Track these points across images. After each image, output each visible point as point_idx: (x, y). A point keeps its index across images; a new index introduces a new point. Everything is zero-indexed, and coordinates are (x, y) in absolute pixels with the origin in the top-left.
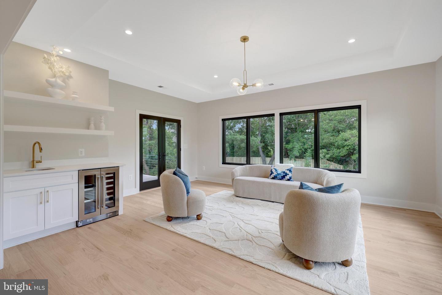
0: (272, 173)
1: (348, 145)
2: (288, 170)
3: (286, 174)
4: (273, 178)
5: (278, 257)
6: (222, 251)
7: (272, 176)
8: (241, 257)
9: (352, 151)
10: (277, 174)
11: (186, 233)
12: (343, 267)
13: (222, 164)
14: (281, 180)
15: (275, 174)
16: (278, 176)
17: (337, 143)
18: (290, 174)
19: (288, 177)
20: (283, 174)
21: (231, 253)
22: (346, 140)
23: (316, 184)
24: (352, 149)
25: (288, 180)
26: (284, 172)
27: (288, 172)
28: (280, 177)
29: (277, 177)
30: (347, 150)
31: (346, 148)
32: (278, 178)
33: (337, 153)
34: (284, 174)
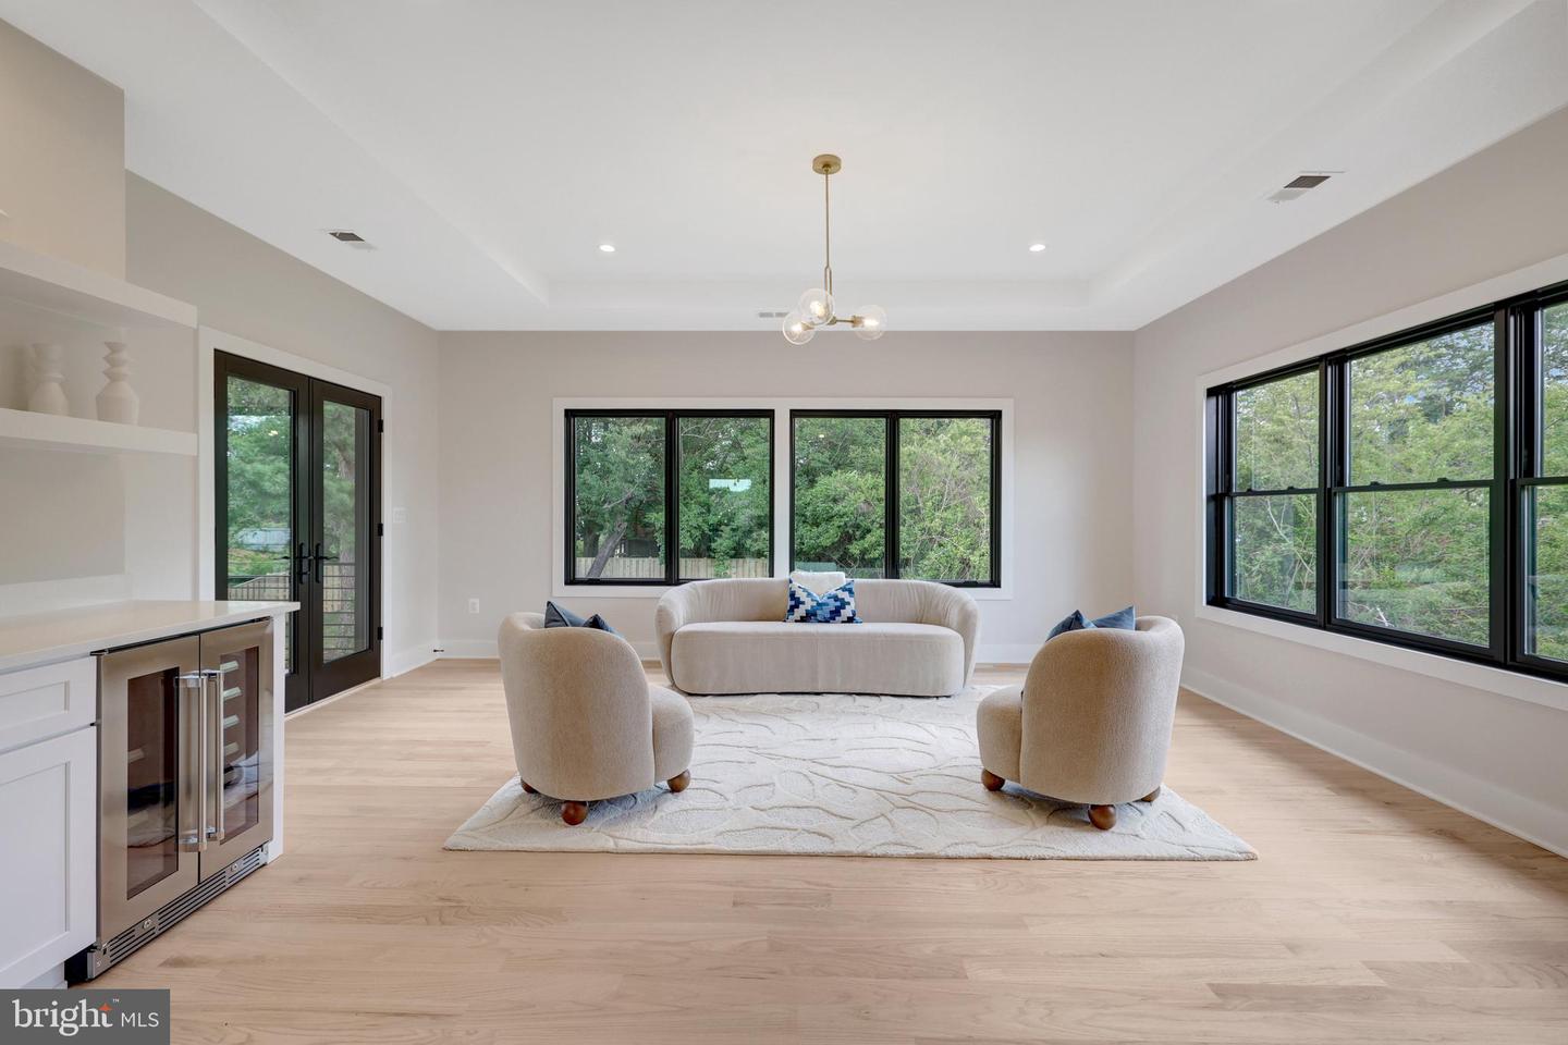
0: (797, 603)
1: (841, 513)
2: (844, 589)
3: (844, 604)
4: (801, 617)
5: (1023, 825)
6: (884, 857)
7: (800, 612)
8: (951, 852)
9: (851, 531)
10: (815, 604)
11: (703, 843)
12: (1146, 804)
13: (566, 583)
14: (827, 622)
15: (808, 605)
16: (819, 612)
17: (810, 508)
18: (851, 600)
19: (846, 613)
20: (833, 605)
21: (912, 852)
22: (835, 501)
23: (921, 623)
24: (851, 526)
25: (850, 620)
26: (836, 598)
27: (845, 596)
28: (824, 613)
29: (815, 615)
30: (839, 527)
31: (837, 522)
32: (819, 618)
33: (811, 539)
34: (838, 604)
